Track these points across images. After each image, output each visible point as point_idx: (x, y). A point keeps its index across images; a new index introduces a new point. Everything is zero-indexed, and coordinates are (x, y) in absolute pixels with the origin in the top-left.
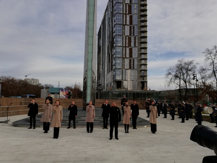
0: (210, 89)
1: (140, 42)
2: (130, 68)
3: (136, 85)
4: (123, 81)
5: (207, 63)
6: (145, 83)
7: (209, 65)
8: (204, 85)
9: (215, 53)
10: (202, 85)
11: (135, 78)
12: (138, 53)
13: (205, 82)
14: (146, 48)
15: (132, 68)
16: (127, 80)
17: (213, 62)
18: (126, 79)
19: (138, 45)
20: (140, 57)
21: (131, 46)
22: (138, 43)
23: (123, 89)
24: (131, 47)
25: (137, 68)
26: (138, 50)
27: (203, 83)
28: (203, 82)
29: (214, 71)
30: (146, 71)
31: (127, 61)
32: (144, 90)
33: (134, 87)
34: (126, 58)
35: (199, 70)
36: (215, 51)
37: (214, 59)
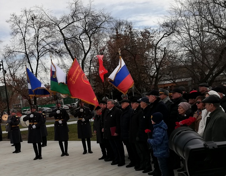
0: (23, 84)
5: (16, 40)
7: (19, 43)
8: (14, 80)
9: (25, 23)
10: (10, 80)
13: (14, 74)
17: (24, 38)
27: (12, 76)
28: (11, 74)
29: (26, 53)
35: (4, 53)
36: (25, 18)
37: (25, 32)
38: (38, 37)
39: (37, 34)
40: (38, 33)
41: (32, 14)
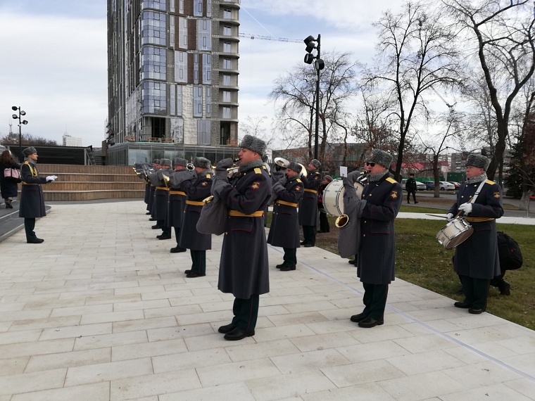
1: (218, 3)
2: (191, 81)
3: (208, 130)
4: (170, 119)
6: (232, 127)
7: (387, 63)
8: (371, 129)
9: (406, 27)
11: (204, 112)
12: (213, 39)
13: (373, 121)
14: (235, 25)
15: (196, 82)
16: (181, 117)
17: (398, 55)
18: (179, 114)
19: (213, 13)
20: (218, 51)
21: (192, 15)
22: (214, 5)
23: (170, 141)
24: (192, 18)
25: (209, 83)
26: (213, 27)
27: (369, 124)
28: (368, 120)
29: (397, 82)
30: (235, 93)
31: (181, 60)
32: (228, 145)
33: (201, 136)
34: (178, 49)
36: (406, 19)
37: (402, 44)
38: (424, 56)
39: (424, 49)
40: (426, 47)
41: (421, 12)
